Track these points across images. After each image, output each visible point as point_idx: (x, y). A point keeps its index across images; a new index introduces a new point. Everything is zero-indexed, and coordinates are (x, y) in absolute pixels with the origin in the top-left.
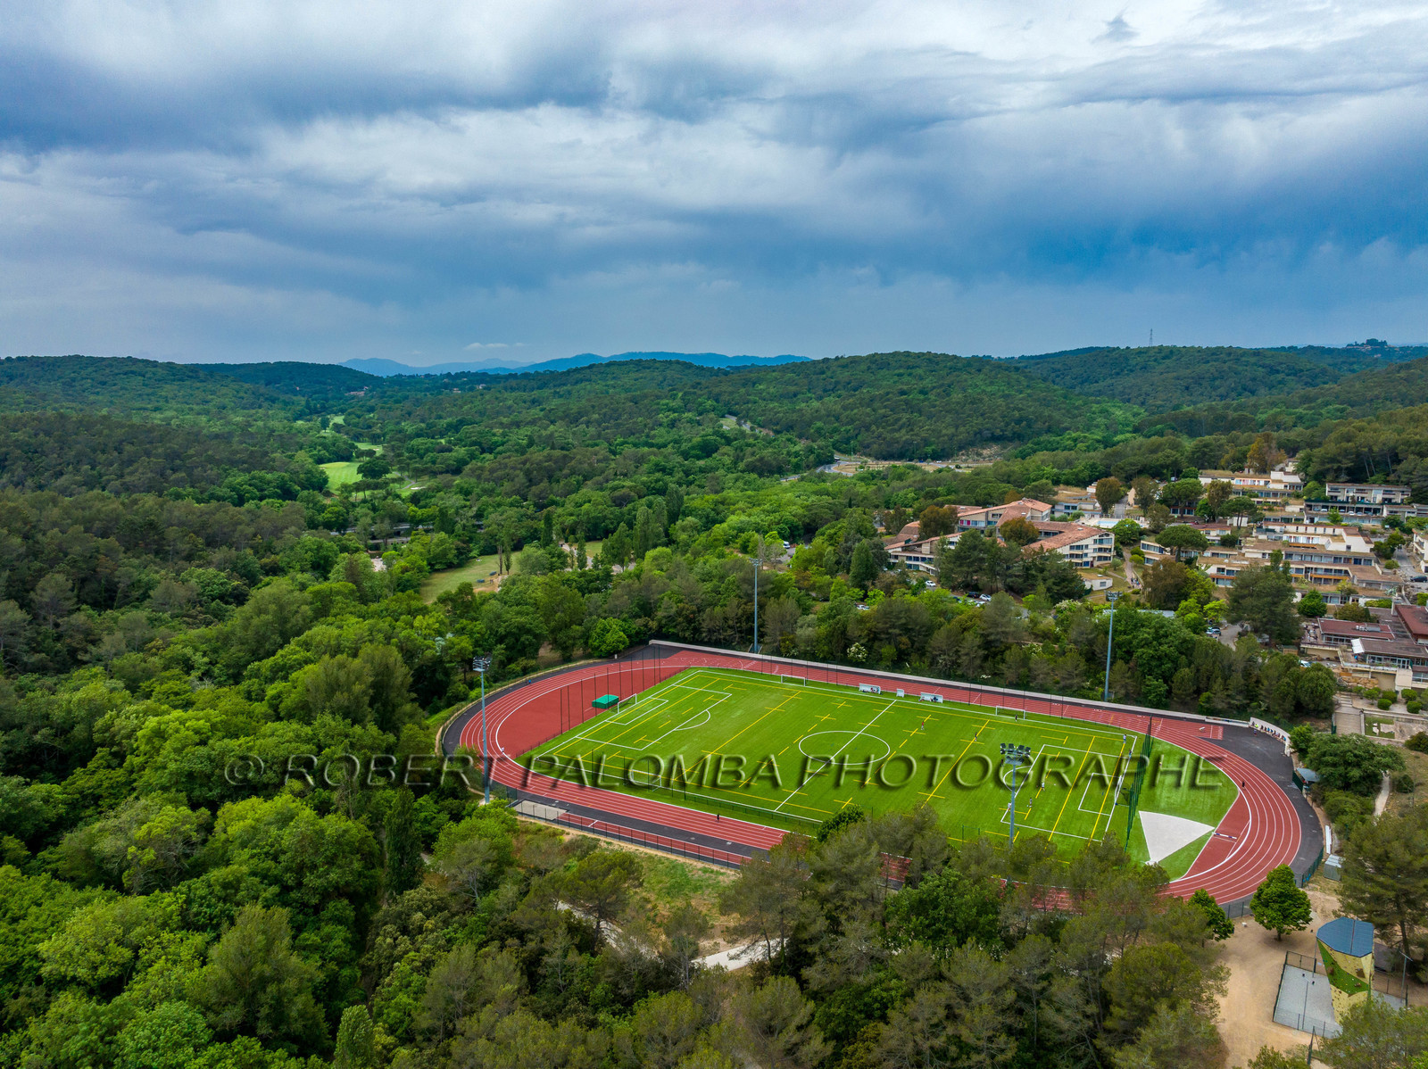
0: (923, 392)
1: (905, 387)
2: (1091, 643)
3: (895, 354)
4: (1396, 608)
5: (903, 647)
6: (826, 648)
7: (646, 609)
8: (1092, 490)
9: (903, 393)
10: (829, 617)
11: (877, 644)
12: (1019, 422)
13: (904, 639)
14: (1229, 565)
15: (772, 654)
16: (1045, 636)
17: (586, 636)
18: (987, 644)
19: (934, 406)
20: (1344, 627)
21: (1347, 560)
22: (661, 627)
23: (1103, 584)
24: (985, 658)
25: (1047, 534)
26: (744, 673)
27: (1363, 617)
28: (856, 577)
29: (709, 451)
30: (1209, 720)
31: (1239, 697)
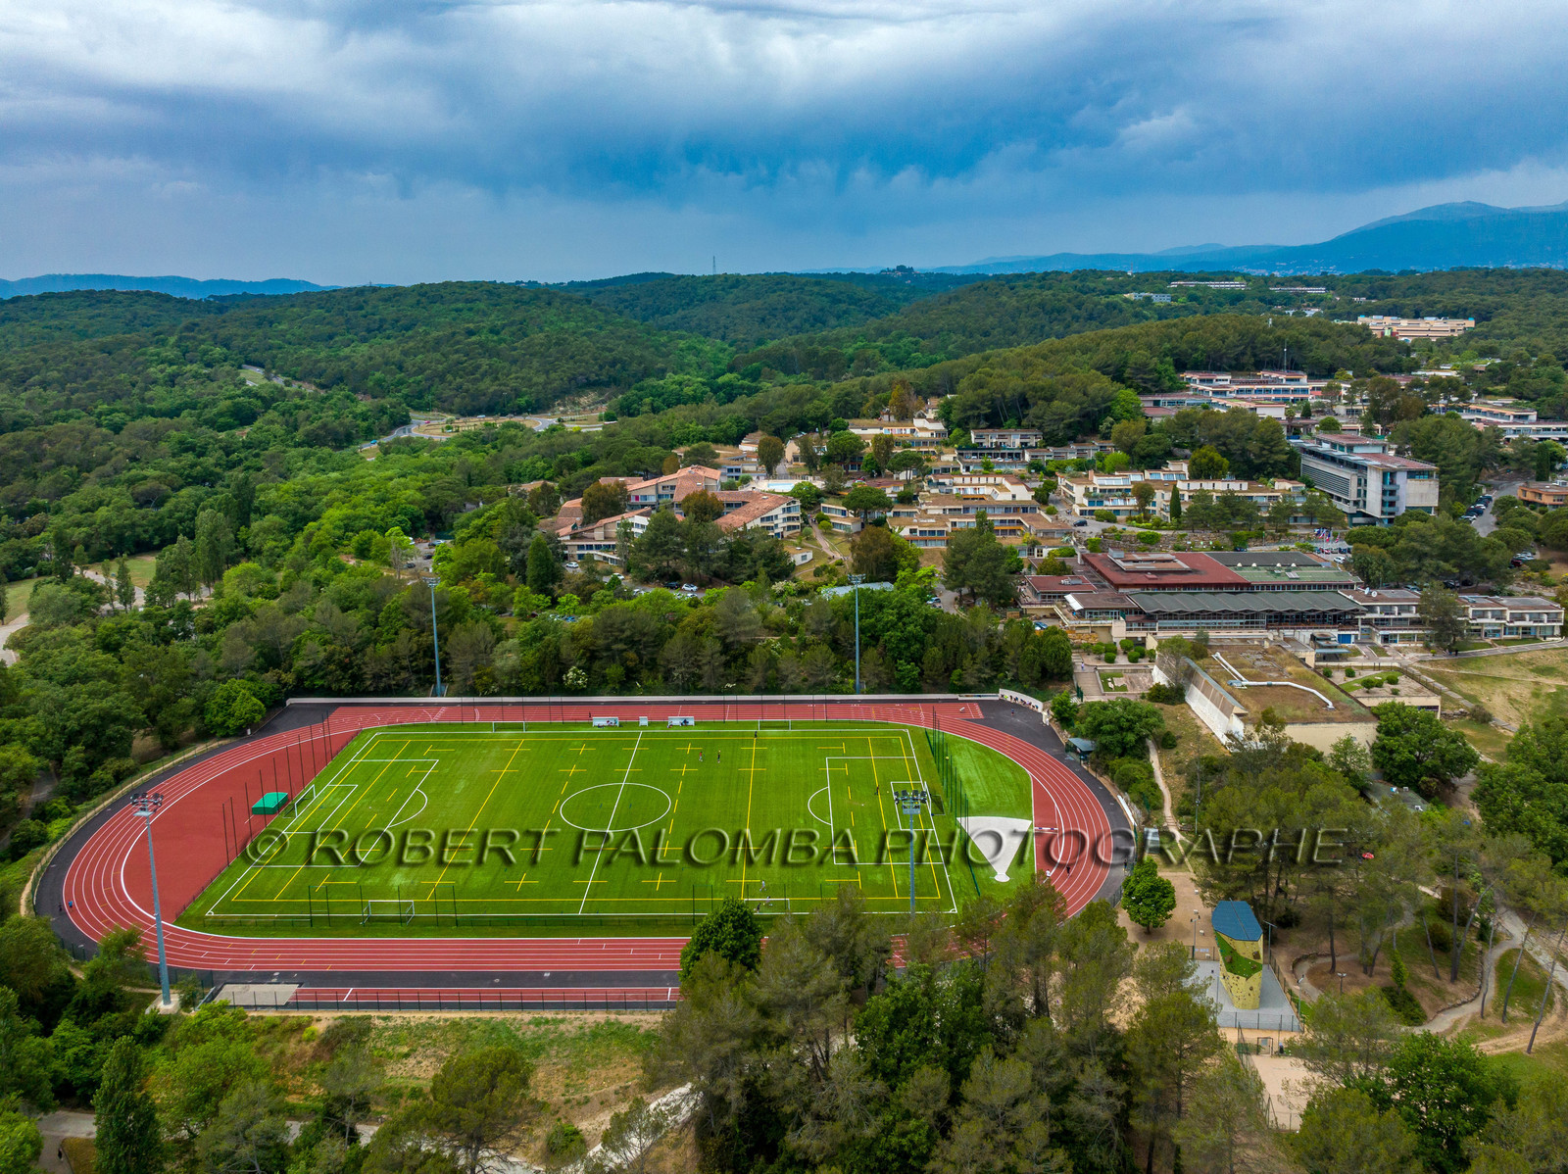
0: (494, 331)
1: (471, 326)
2: (833, 631)
3: (446, 285)
4: (1083, 557)
5: (630, 664)
6: (537, 679)
7: (272, 658)
8: (746, 447)
9: (470, 333)
10: (535, 639)
11: (596, 665)
12: (613, 364)
13: (632, 655)
14: (920, 525)
15: (465, 694)
16: (778, 629)
17: (200, 710)
18: (726, 648)
19: (515, 349)
20: (1052, 583)
21: (1016, 509)
22: (300, 679)
23: (804, 557)
24: (727, 665)
25: (729, 505)
26: (438, 726)
27: (1062, 570)
28: (535, 581)
29: (244, 417)
30: (963, 697)
31: (987, 670)
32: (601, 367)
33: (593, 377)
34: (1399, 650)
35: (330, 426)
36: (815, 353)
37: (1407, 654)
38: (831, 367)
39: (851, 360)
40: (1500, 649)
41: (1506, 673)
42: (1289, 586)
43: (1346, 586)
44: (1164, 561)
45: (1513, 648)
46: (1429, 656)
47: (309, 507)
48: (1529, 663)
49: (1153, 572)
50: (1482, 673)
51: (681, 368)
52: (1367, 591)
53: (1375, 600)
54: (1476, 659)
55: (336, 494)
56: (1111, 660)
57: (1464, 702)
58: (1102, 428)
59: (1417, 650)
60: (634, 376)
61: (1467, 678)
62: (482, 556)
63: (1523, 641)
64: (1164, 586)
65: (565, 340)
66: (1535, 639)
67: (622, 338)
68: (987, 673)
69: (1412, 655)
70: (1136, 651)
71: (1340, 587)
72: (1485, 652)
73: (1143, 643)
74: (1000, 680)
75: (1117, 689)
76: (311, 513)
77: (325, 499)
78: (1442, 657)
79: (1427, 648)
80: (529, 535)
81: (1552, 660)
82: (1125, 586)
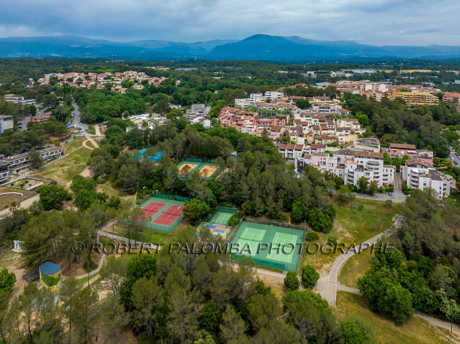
34: (22, 173)
37: (25, 174)
40: (49, 164)
41: (54, 169)
45: (52, 162)
46: (31, 172)
48: (58, 165)
50: (48, 171)
54: (45, 168)
57: (48, 181)
59: (27, 171)
61: (45, 174)
63: (53, 159)
66: (56, 158)
69: (27, 173)
72: (46, 166)
78: (36, 171)
79: (30, 170)
81: (63, 162)
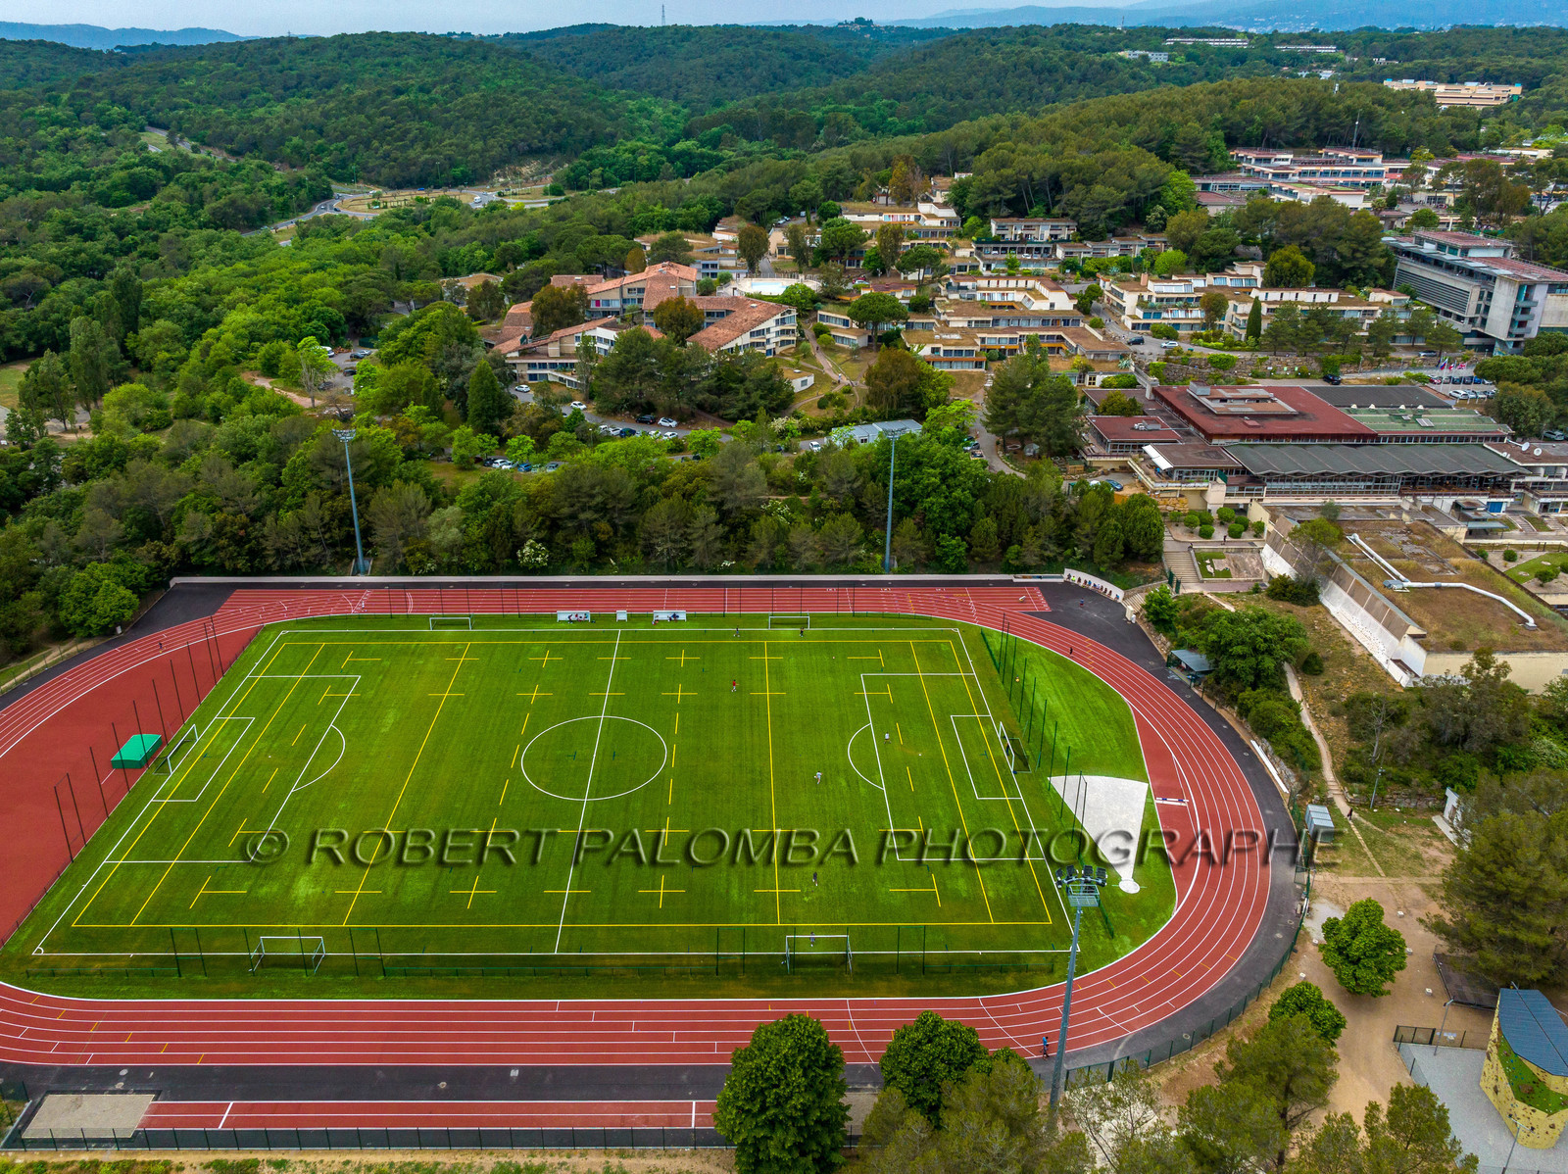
2: (857, 493)
4: (1153, 391)
8: (721, 235)
14: (944, 343)
16: (786, 486)
19: (448, 111)
20: (1121, 426)
21: (1057, 322)
22: (186, 556)
24: (726, 538)
27: (1131, 410)
28: (479, 416)
29: (142, 190)
30: (1019, 579)
31: (1052, 547)
32: (544, 133)
33: (536, 143)
34: (1561, 521)
35: (239, 202)
36: (781, 117)
38: (799, 134)
39: (821, 124)
42: (1423, 439)
43: (1494, 439)
44: (1258, 400)
47: (207, 309)
49: (1252, 416)
51: (633, 133)
52: (1525, 447)
53: (1538, 459)
55: (239, 293)
56: (1206, 535)
58: (1150, 218)
60: (581, 141)
62: (412, 383)
64: (1269, 437)
65: (503, 100)
67: (566, 98)
68: (1053, 550)
70: (1236, 521)
71: (1487, 439)
73: (1244, 510)
74: (1067, 558)
75: (1218, 574)
76: (211, 317)
77: (227, 298)
80: (468, 355)
82: (1221, 436)
